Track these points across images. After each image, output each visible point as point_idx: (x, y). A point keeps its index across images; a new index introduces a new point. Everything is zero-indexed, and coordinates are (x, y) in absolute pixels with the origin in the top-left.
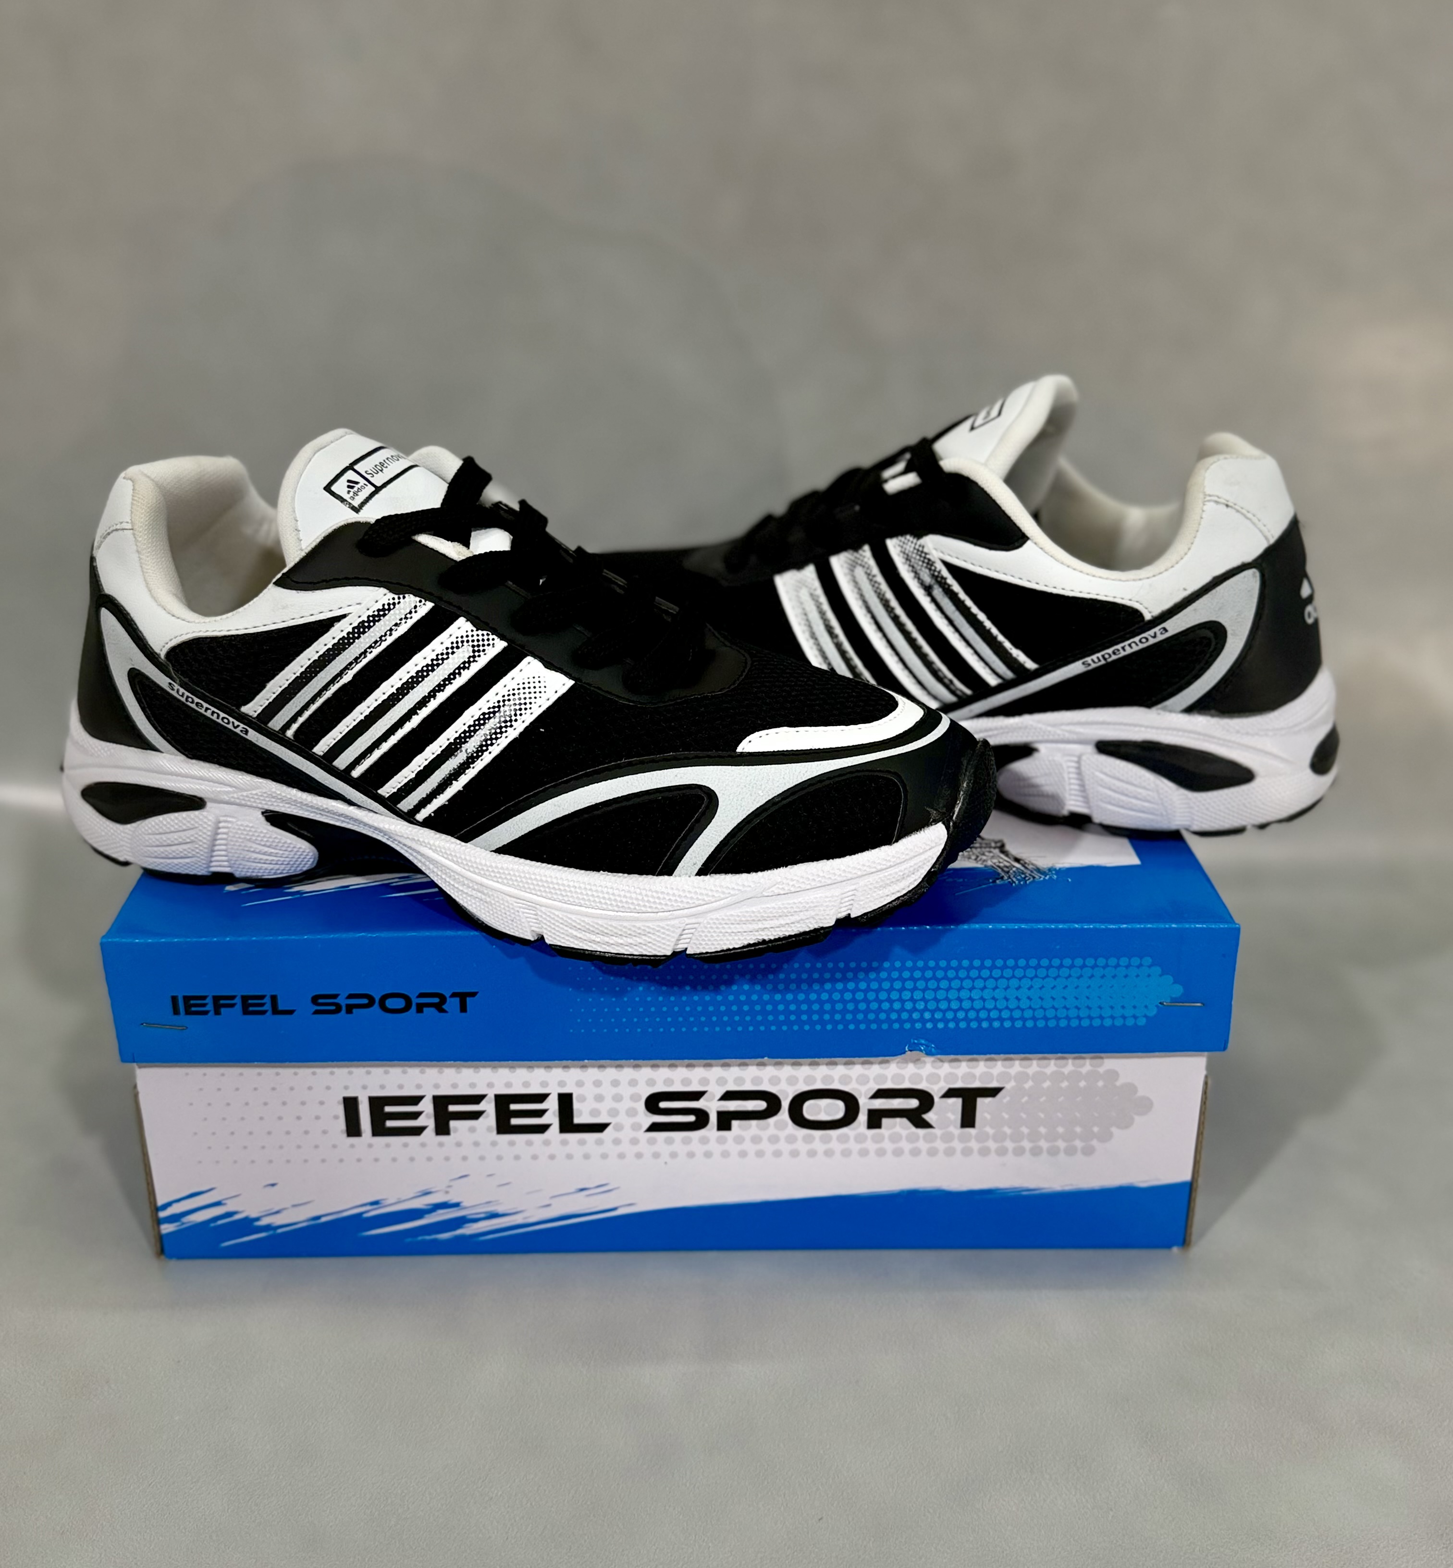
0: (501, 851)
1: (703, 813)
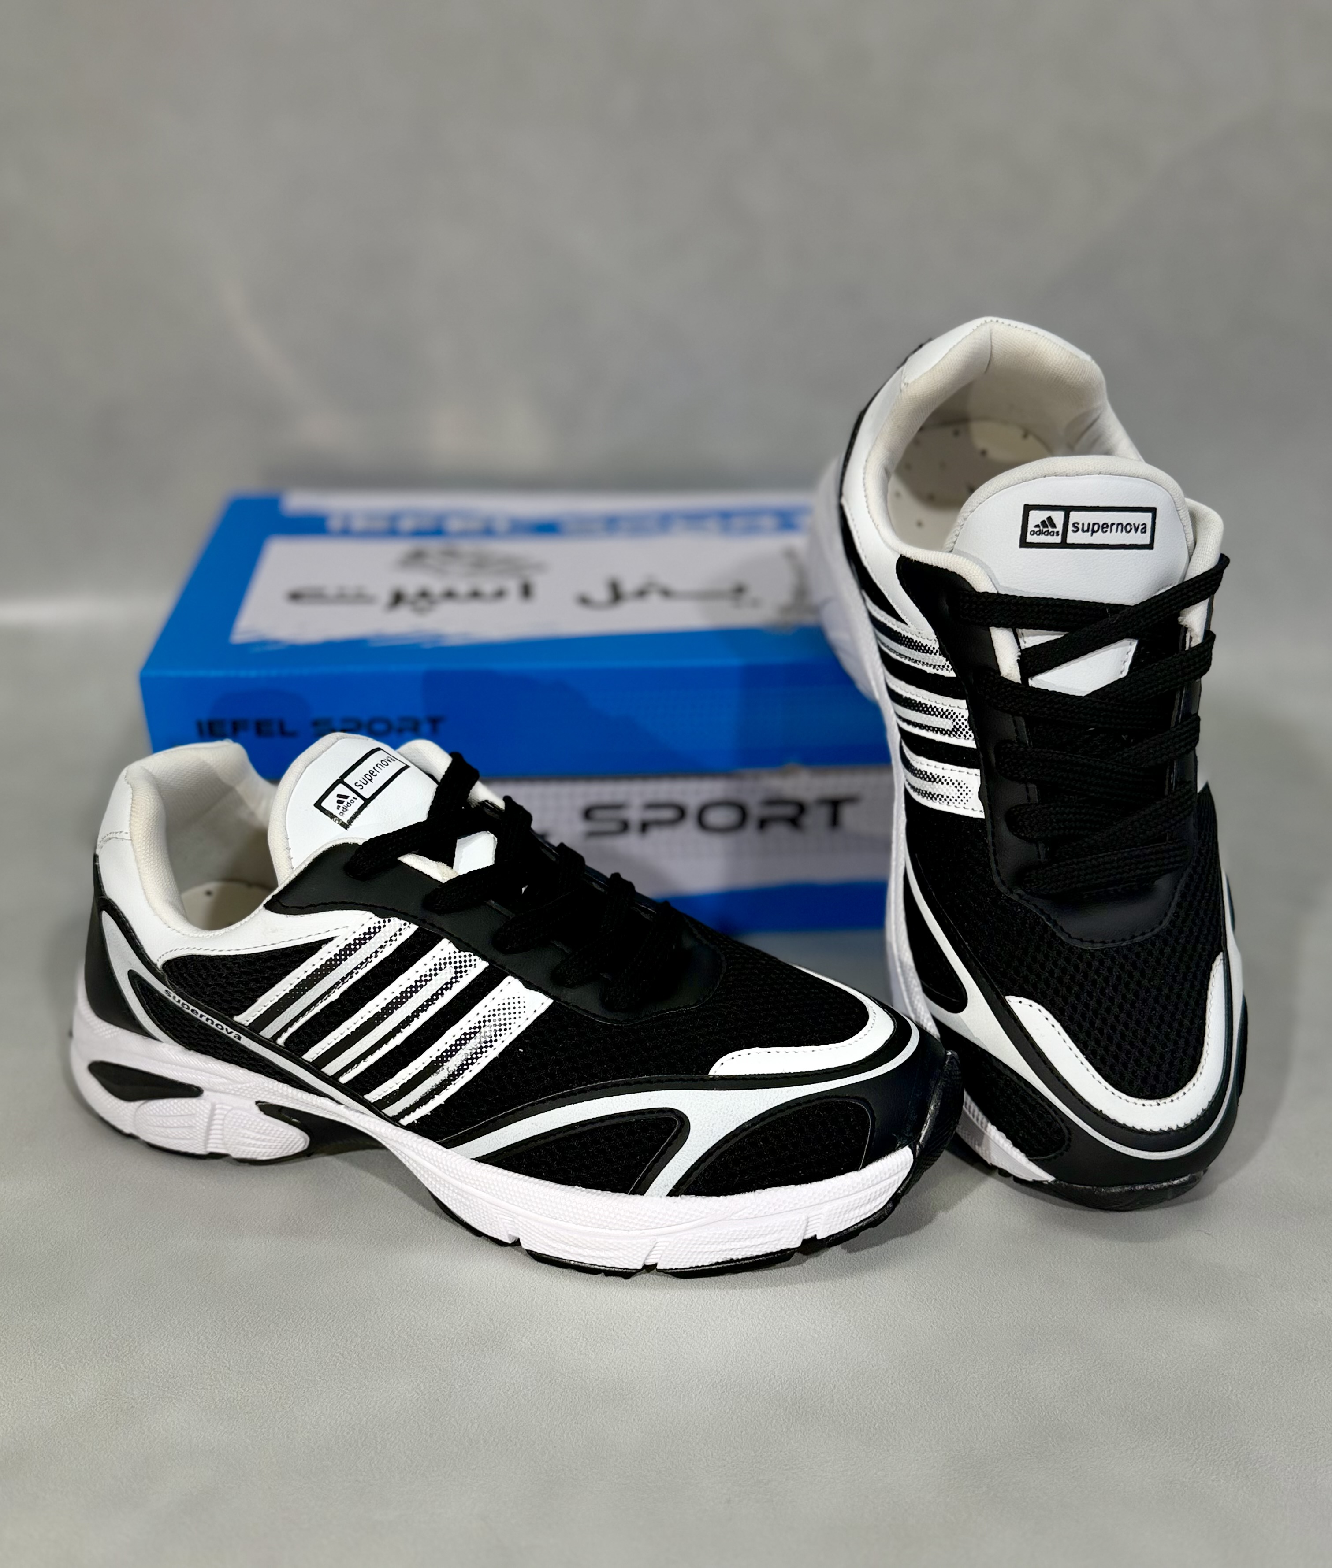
0: (482, 1159)
1: (675, 1137)
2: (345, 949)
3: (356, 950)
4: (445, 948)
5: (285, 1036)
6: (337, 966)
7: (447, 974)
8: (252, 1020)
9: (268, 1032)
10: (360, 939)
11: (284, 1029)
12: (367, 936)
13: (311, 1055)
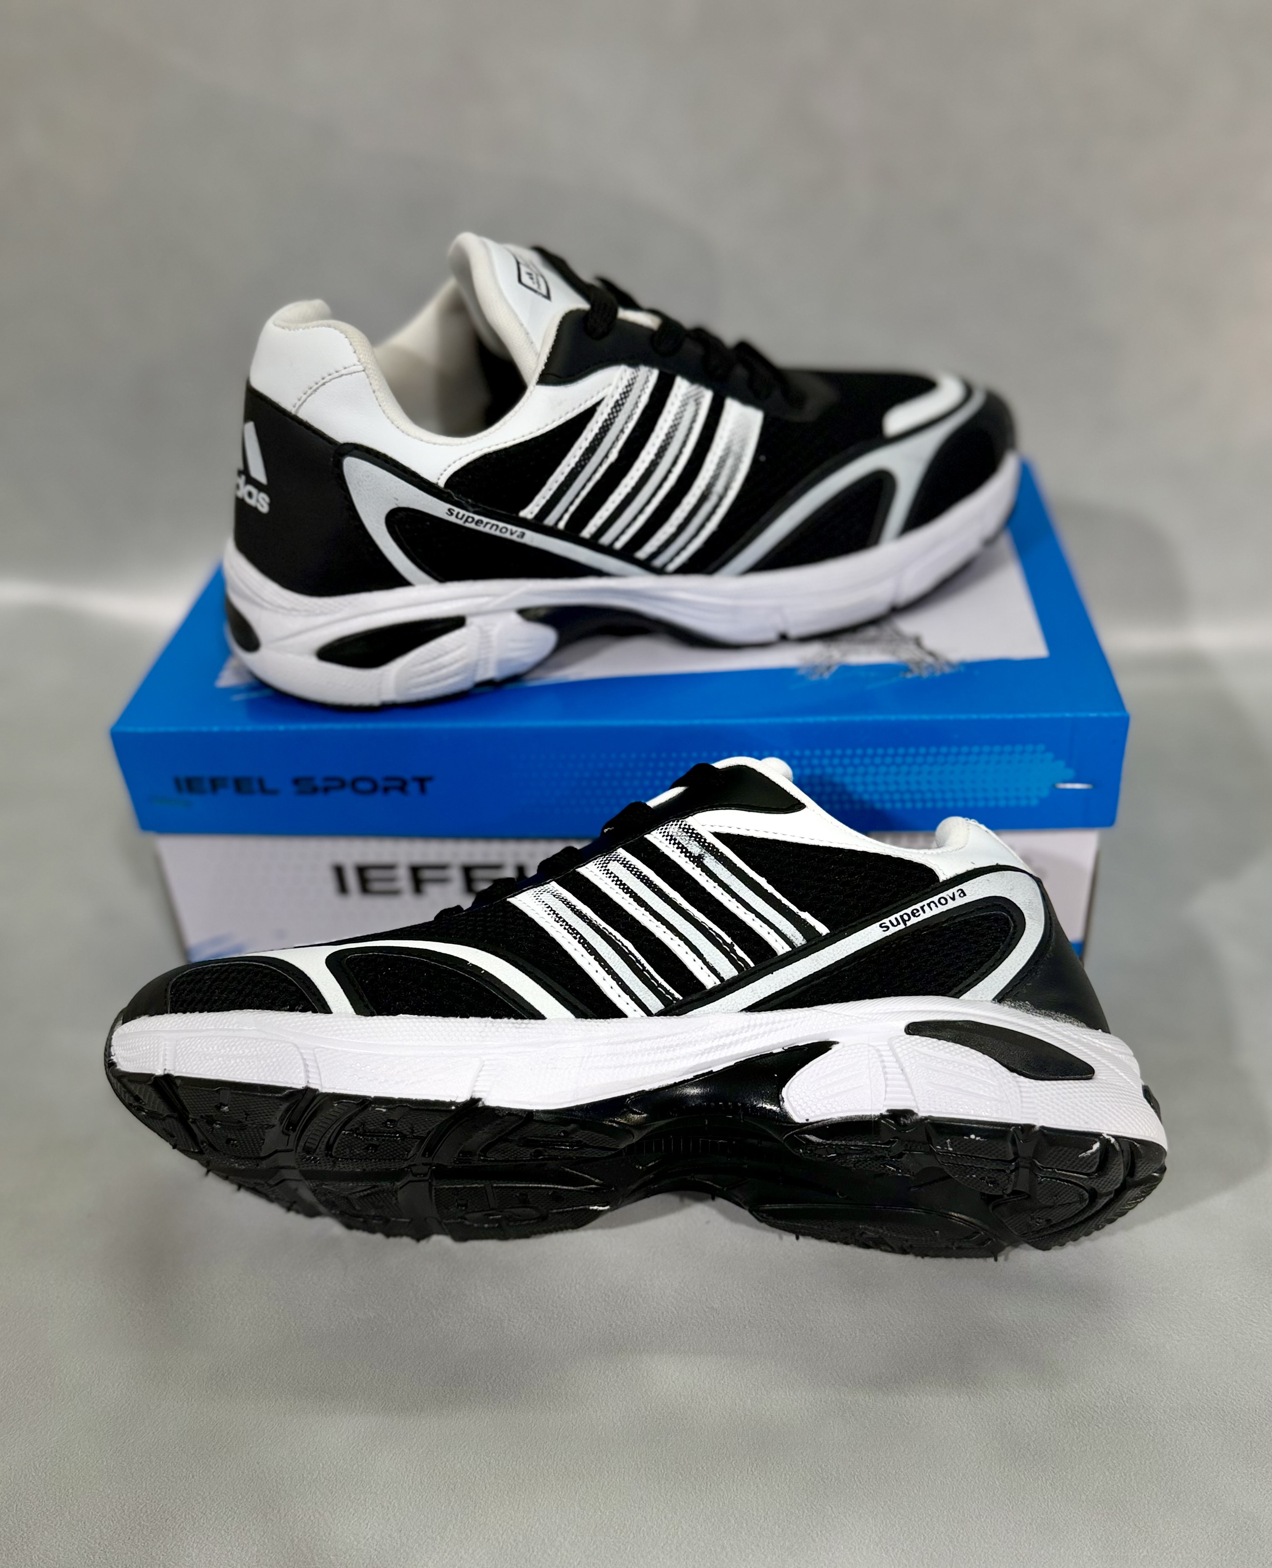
0: (748, 571)
2: (615, 407)
3: (623, 404)
4: (681, 387)
5: (567, 517)
6: (612, 424)
7: (691, 409)
8: (536, 510)
9: (550, 521)
10: (624, 393)
11: (566, 510)
12: (629, 389)
13: (588, 532)
